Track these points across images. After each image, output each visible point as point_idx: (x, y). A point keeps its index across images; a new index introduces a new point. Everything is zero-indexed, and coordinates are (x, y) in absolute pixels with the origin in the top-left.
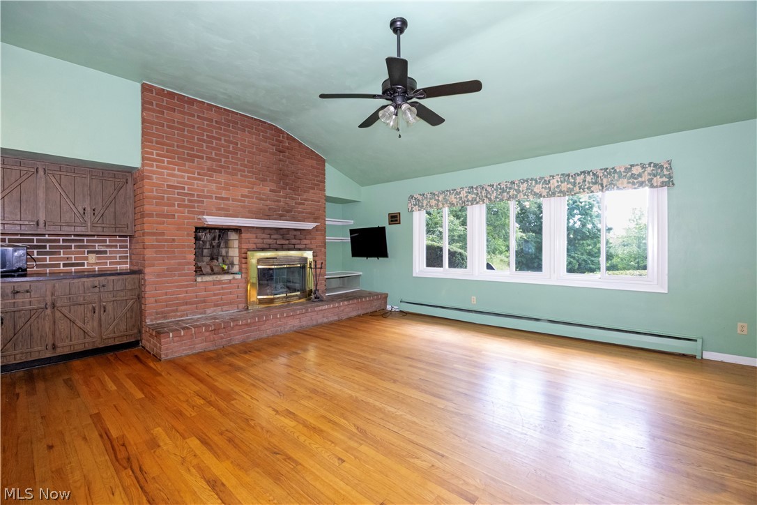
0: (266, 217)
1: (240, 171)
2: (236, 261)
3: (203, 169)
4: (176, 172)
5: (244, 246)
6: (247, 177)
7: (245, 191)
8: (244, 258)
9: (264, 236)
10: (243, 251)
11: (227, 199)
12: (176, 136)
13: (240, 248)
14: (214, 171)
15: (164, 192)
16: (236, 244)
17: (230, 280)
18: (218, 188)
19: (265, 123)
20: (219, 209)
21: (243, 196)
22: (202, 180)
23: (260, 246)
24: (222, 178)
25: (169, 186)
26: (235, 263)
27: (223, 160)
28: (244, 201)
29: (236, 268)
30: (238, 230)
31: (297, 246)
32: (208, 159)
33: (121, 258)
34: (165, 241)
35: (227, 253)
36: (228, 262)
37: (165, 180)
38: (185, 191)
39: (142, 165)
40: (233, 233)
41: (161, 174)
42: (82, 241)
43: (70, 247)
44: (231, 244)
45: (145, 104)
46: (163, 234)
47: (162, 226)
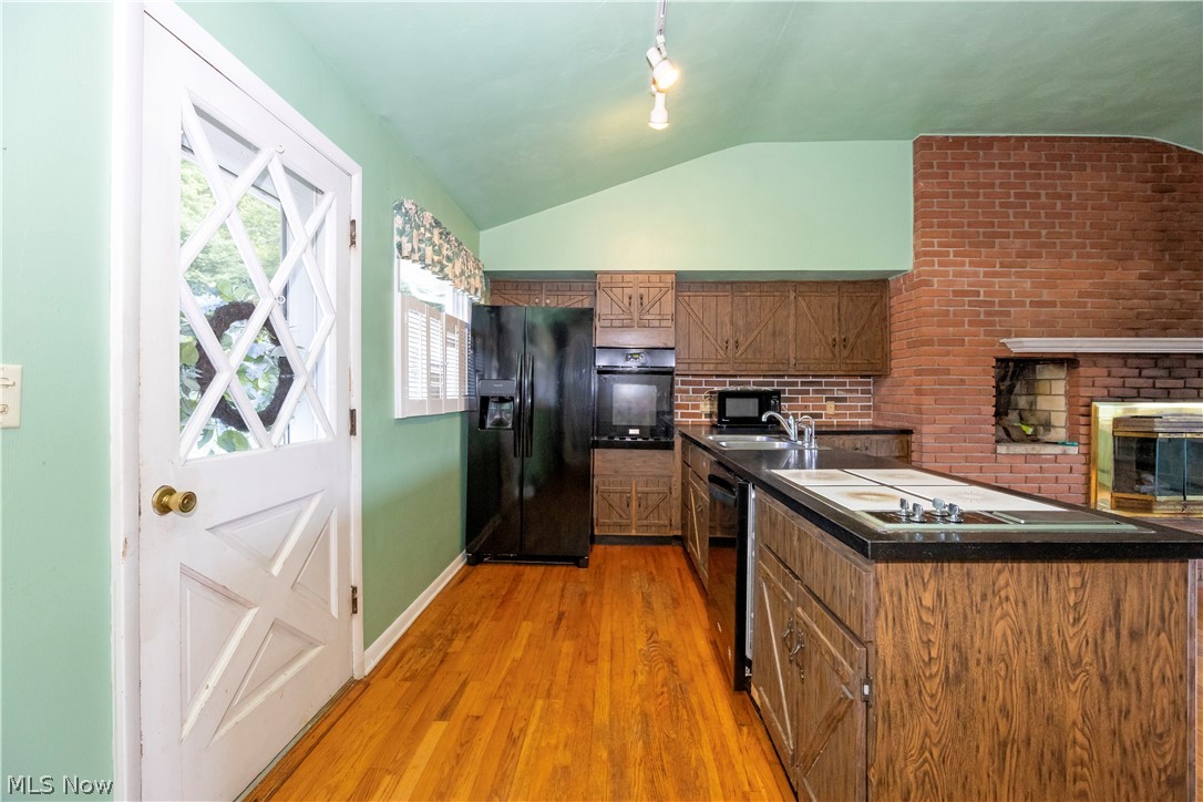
0: (1131, 332)
1: (1075, 246)
2: (1060, 419)
3: (1008, 255)
4: (967, 268)
5: (1085, 392)
6: (1089, 256)
7: (1085, 285)
8: (1083, 416)
9: (1125, 371)
10: (1082, 401)
12: (966, 209)
13: (1071, 397)
14: (1030, 255)
15: (949, 303)
16: (1060, 387)
17: (1056, 456)
18: (1034, 285)
20: (1037, 324)
21: (1081, 294)
22: (1007, 275)
23: (1119, 392)
24: (1043, 265)
25: (956, 293)
26: (1054, 421)
27: (1044, 232)
28: (1084, 305)
29: (1060, 433)
30: (1069, 362)
32: (1018, 235)
33: (863, 408)
34: (952, 383)
35: (1032, 404)
36: (1033, 420)
37: (951, 284)
38: (981, 298)
39: (916, 265)
40: (1051, 367)
41: (946, 274)
42: (820, 383)
43: (807, 392)
44: (1042, 387)
45: (922, 169)
46: (947, 372)
47: (946, 358)
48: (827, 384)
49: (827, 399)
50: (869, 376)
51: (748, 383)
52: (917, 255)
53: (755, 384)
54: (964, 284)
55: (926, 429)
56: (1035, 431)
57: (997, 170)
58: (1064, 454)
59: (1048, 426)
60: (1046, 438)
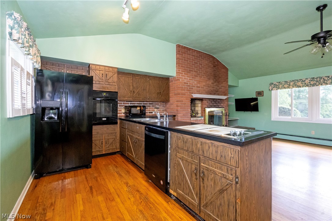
0: (210, 94)
1: (203, 75)
2: (200, 112)
3: (193, 75)
5: (204, 106)
6: (205, 78)
7: (204, 84)
8: (204, 111)
10: (204, 108)
11: (199, 87)
12: (186, 63)
13: (202, 107)
14: (196, 76)
15: (183, 85)
16: (200, 105)
17: (200, 120)
18: (197, 83)
19: (210, 55)
20: (197, 91)
22: (193, 80)
23: (208, 106)
24: (198, 78)
25: (184, 83)
26: (199, 113)
27: (198, 71)
28: (204, 88)
29: (200, 115)
30: (201, 100)
31: (220, 106)
32: (194, 71)
33: (163, 110)
34: (183, 104)
35: (195, 109)
36: (195, 112)
37: (183, 80)
38: (188, 85)
39: (177, 75)
40: (198, 101)
41: (182, 78)
42: (153, 104)
43: (150, 106)
44: (197, 105)
45: (178, 52)
46: (182, 101)
47: (182, 98)
48: (155, 104)
49: (155, 108)
50: (164, 102)
51: (135, 104)
52: (177, 73)
53: (137, 104)
54: (186, 81)
55: (179, 115)
56: (195, 115)
57: (191, 56)
58: (201, 119)
59: (197, 113)
60: (197, 116)
